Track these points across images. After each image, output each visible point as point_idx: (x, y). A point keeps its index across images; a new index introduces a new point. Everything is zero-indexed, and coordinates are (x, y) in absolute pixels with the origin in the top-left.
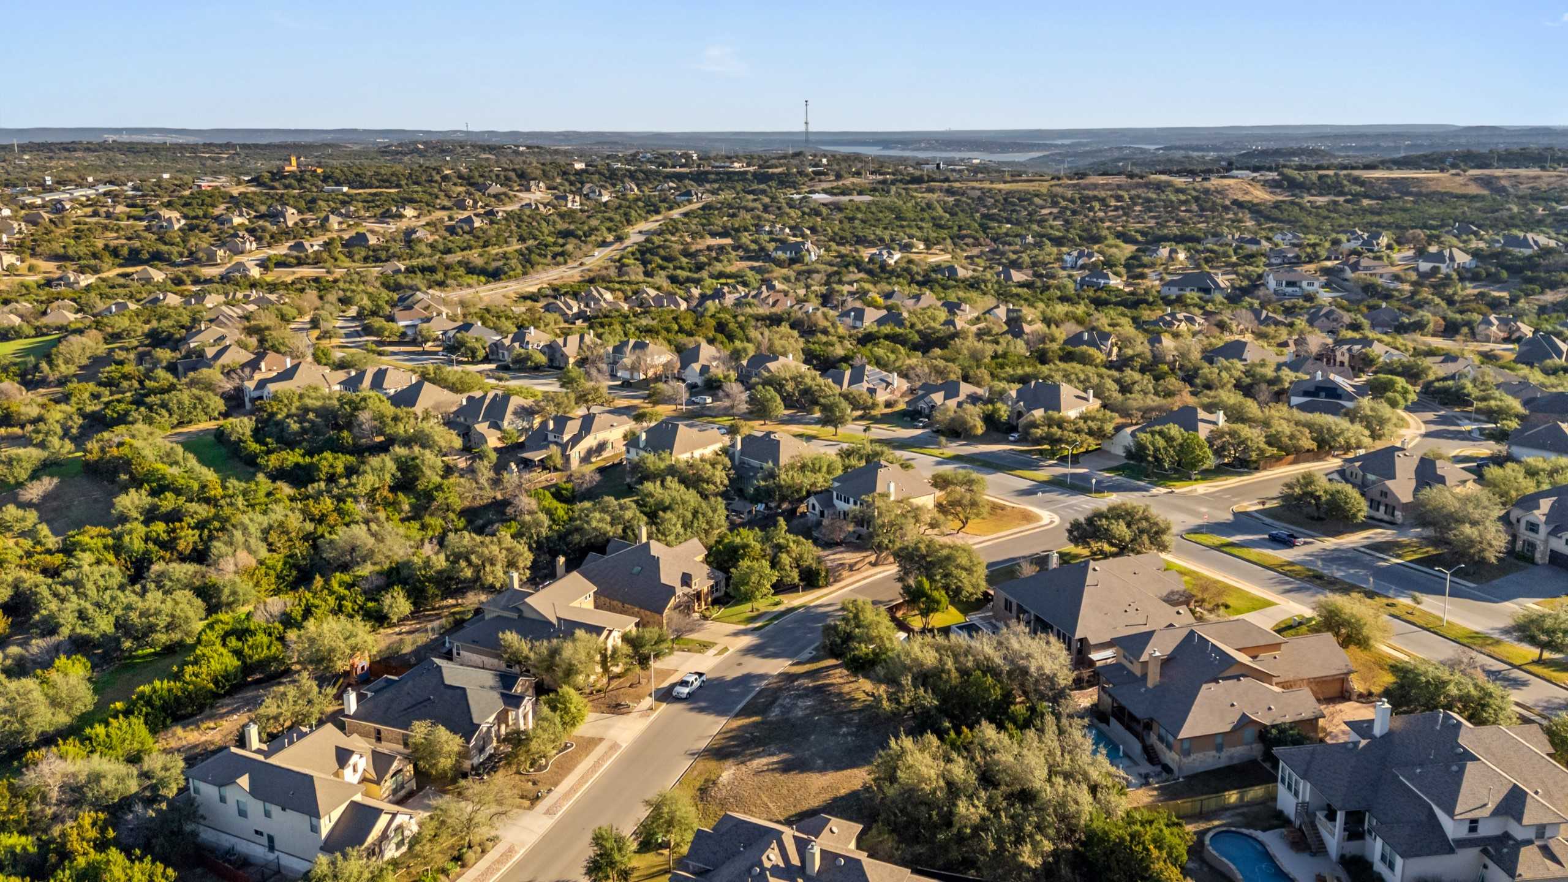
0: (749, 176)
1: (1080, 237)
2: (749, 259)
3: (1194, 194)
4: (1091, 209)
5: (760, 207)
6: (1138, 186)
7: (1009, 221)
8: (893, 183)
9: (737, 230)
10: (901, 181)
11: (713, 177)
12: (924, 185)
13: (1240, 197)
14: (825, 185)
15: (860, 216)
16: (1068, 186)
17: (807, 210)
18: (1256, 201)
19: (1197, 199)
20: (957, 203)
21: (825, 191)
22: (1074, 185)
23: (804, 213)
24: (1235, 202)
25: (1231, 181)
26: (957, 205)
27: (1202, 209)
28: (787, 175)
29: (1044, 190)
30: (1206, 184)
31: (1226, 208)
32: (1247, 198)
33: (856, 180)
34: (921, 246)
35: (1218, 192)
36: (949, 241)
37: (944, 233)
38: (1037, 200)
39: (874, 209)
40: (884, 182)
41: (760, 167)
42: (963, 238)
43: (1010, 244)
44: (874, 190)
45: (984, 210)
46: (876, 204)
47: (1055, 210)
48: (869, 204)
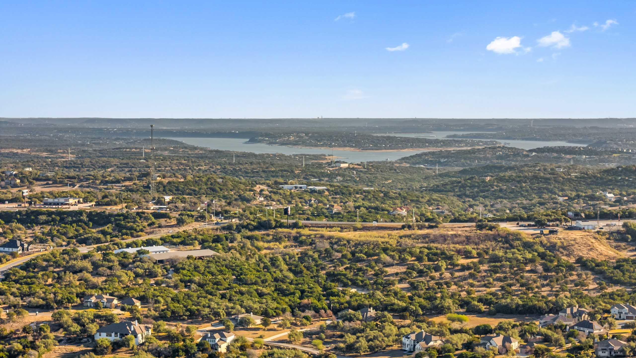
0: (84, 218)
1: (423, 307)
2: (70, 341)
3: (541, 250)
4: (437, 269)
5: (90, 267)
6: (487, 238)
7: (354, 284)
8: (239, 228)
9: (60, 303)
10: (246, 227)
11: (43, 218)
12: (271, 232)
13: (585, 254)
14: (164, 233)
15: (197, 279)
16: (417, 237)
17: (140, 271)
18: (600, 259)
19: (542, 256)
20: (303, 257)
21: (165, 241)
22: (425, 237)
23: (137, 275)
24: (580, 260)
25: (576, 234)
26: (301, 260)
27: (547, 269)
28: (126, 217)
29: (393, 242)
30: (553, 238)
31: (570, 268)
32: (593, 255)
33: (198, 225)
34: (257, 321)
35: (564, 248)
36: (288, 314)
37: (286, 301)
38: (385, 257)
39: (213, 268)
40: (229, 228)
41: (98, 204)
42: (303, 308)
43: (350, 320)
44: (217, 240)
45: (330, 268)
46: (215, 260)
47: (403, 269)
48: (209, 261)
